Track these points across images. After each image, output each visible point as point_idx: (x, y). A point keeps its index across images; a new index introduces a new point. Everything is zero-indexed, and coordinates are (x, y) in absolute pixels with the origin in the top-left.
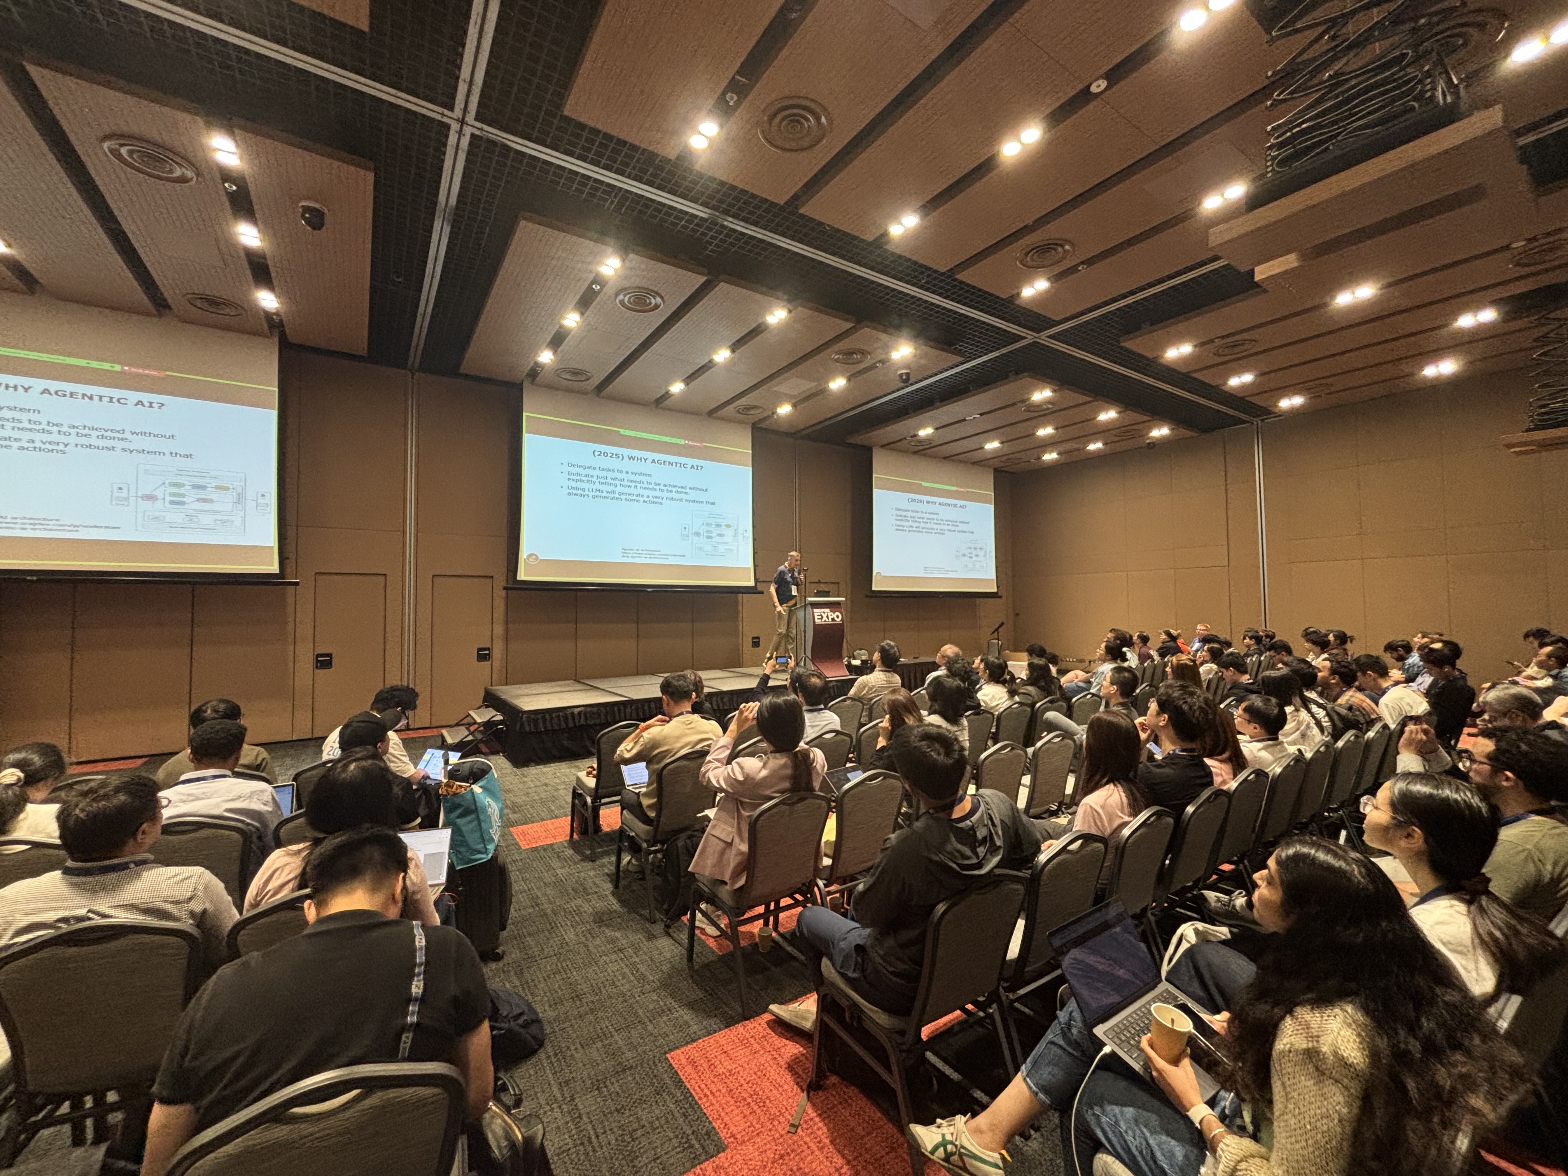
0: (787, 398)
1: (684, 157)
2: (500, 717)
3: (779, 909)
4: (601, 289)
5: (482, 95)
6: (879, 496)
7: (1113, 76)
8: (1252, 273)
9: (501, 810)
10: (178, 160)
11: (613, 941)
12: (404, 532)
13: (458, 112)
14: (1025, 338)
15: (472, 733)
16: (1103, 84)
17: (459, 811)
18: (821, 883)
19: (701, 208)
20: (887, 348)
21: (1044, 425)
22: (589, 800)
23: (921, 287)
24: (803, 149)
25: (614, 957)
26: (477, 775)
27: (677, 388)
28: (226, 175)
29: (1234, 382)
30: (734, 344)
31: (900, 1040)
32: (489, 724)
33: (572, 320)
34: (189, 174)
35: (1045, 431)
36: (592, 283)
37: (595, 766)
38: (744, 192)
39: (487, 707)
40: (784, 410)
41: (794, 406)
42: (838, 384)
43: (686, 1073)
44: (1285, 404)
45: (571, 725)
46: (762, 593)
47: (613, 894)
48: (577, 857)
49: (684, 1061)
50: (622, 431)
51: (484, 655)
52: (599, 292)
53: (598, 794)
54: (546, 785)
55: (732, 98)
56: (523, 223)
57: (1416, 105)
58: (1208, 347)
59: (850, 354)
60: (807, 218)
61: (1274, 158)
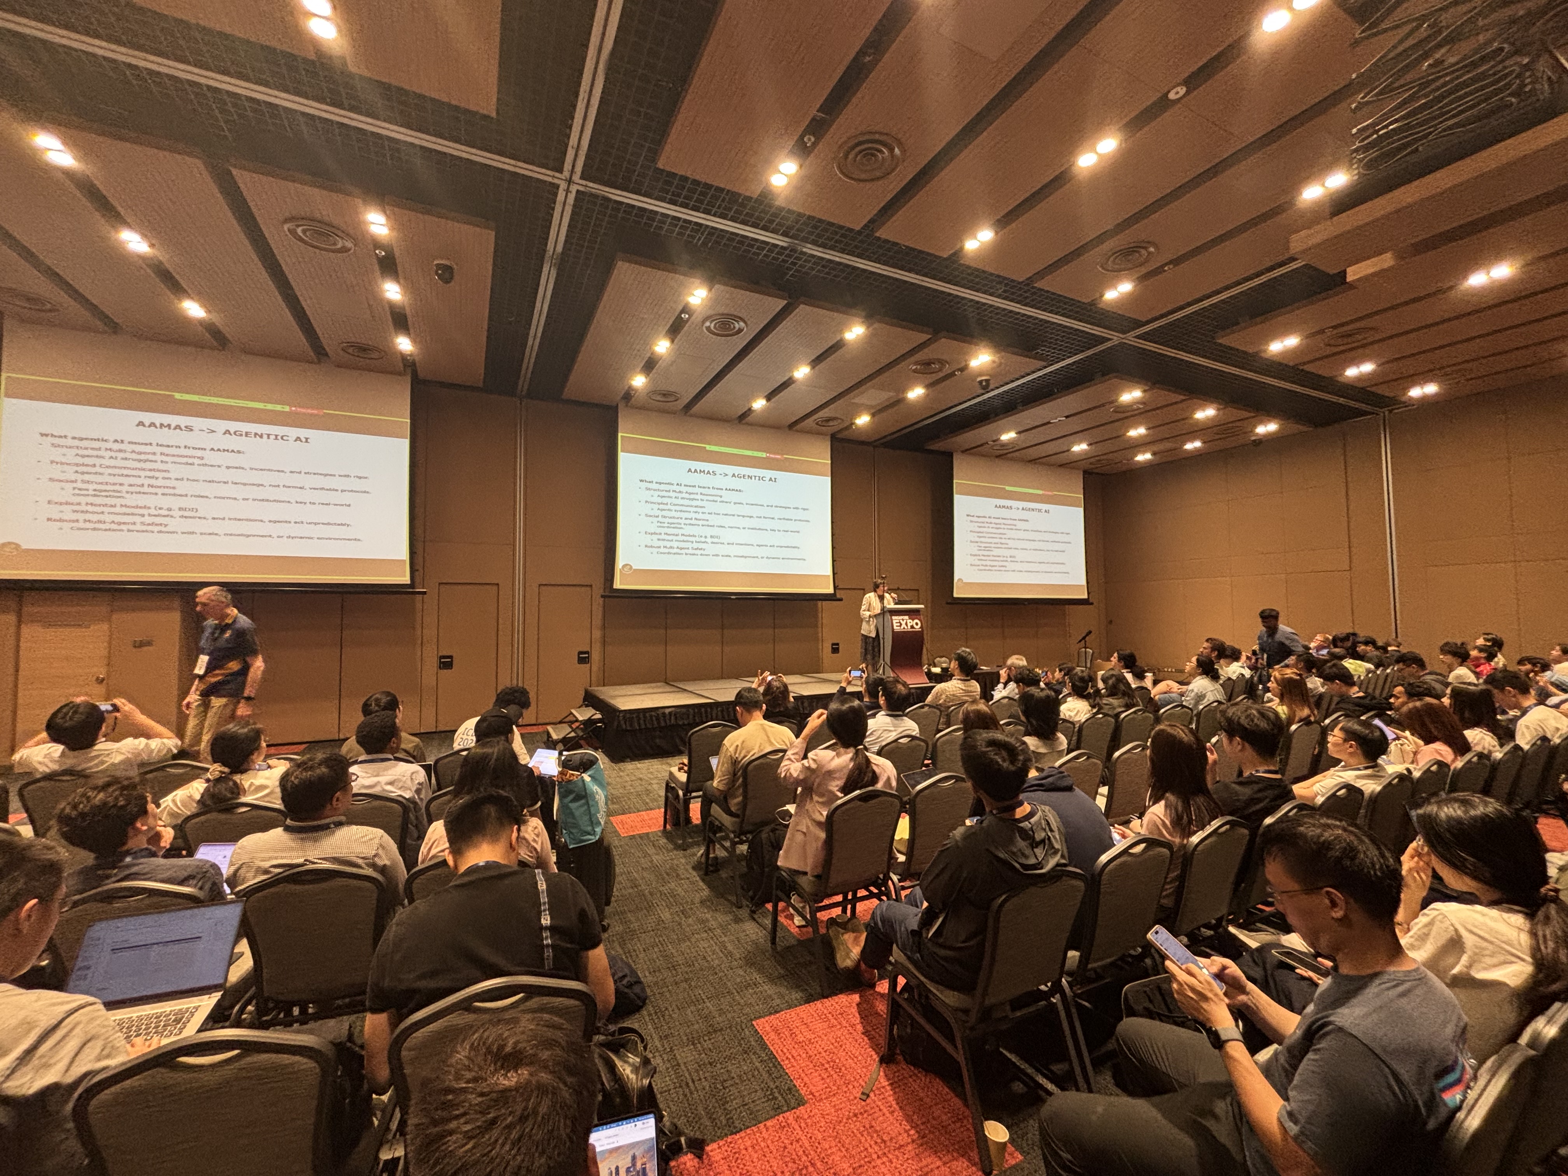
0: (867, 408)
1: (766, 196)
2: (599, 716)
3: (856, 900)
4: (690, 316)
5: (588, 157)
6: (960, 501)
7: (1192, 82)
8: (1344, 273)
9: (606, 797)
10: (340, 234)
11: (703, 922)
12: (514, 546)
13: (566, 173)
14: (1110, 339)
15: (573, 730)
16: (1182, 90)
17: (571, 797)
18: (895, 878)
19: (781, 238)
20: (966, 355)
21: (1135, 426)
22: (681, 793)
23: (999, 296)
24: (878, 179)
25: (705, 935)
26: (587, 765)
27: (759, 404)
28: (376, 244)
29: (1352, 372)
30: (813, 361)
31: (964, 1018)
32: (589, 722)
33: (662, 346)
34: (349, 244)
35: (1137, 432)
36: (682, 311)
37: (686, 761)
38: (820, 221)
39: (587, 706)
40: (863, 420)
41: (873, 415)
42: (916, 393)
43: (770, 1039)
44: (1415, 392)
45: (663, 724)
46: (841, 600)
47: (703, 880)
48: (670, 846)
49: (768, 1028)
50: (708, 447)
51: (584, 658)
52: (688, 320)
53: (688, 788)
54: (641, 779)
55: (809, 139)
56: (620, 263)
57: (1513, 100)
58: (1320, 337)
59: (928, 364)
60: (885, 241)
61: (1359, 161)
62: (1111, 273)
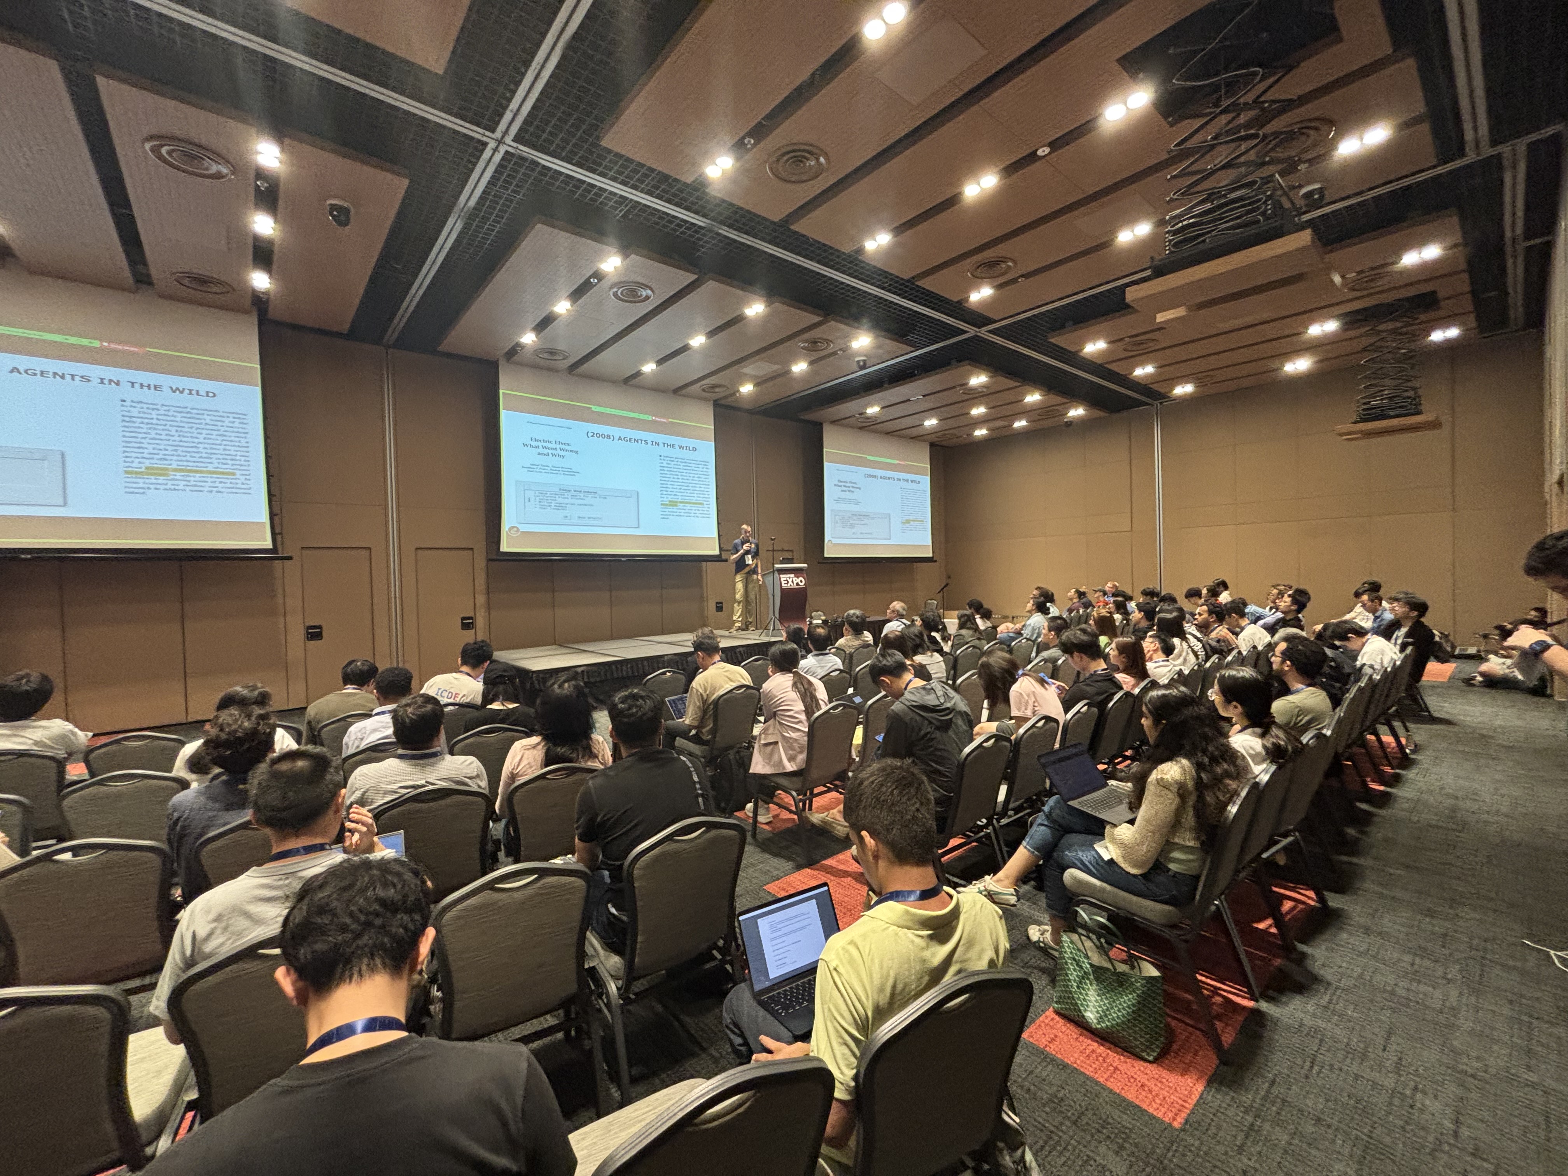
0: (753, 378)
1: (698, 183)
4: (600, 281)
5: (526, 121)
6: (829, 468)
7: (1054, 145)
10: (217, 159)
12: (386, 507)
13: (498, 134)
14: (968, 332)
16: (1047, 150)
19: (703, 219)
20: (847, 337)
21: (977, 405)
24: (804, 181)
27: (649, 368)
28: (260, 174)
29: (1139, 372)
30: (711, 331)
33: (562, 307)
34: (225, 171)
35: (978, 411)
36: (592, 276)
40: (747, 389)
41: (757, 385)
42: (800, 367)
44: (1178, 391)
46: (726, 561)
50: (594, 408)
51: (468, 624)
52: (596, 284)
55: (749, 142)
56: (538, 226)
57: (1261, 218)
58: (1119, 344)
59: (816, 343)
60: (796, 233)
61: (1170, 241)
62: (977, 279)
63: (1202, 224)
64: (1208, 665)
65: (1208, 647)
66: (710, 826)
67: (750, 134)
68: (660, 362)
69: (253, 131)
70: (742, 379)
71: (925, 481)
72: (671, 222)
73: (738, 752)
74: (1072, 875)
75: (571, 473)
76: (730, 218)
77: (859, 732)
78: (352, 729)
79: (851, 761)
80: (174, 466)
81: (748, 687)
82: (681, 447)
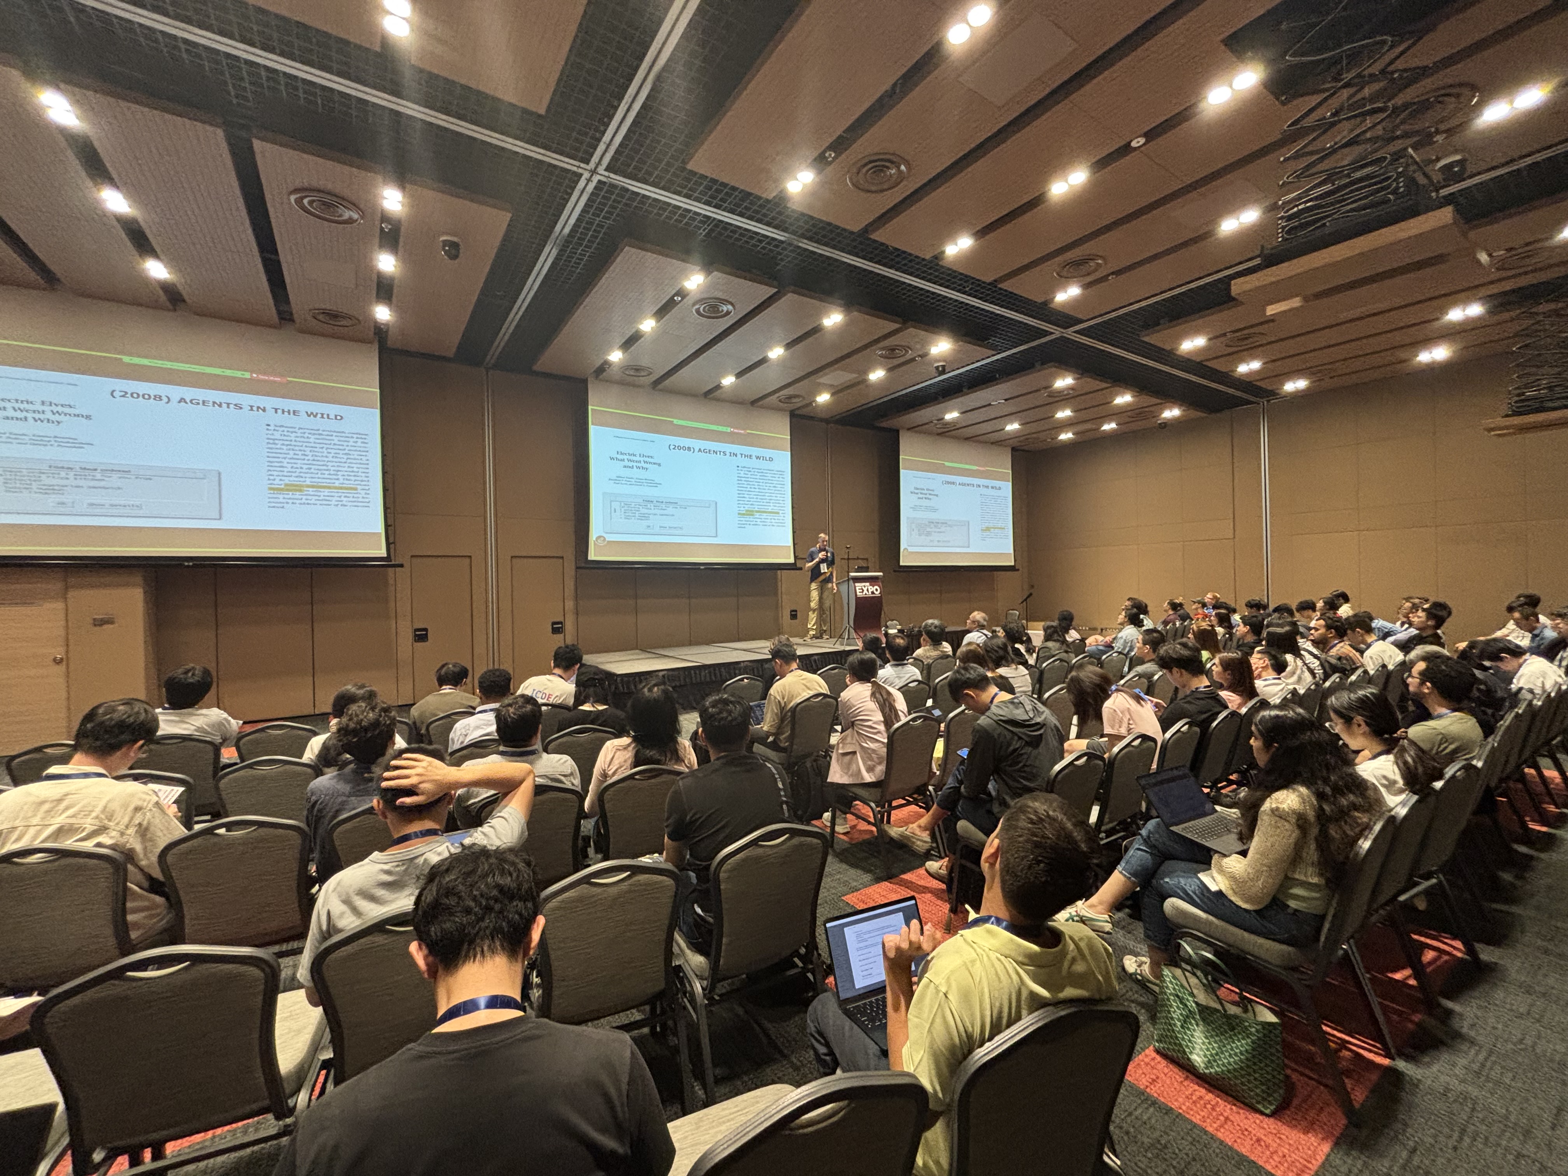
0: (829, 387)
1: (782, 199)
4: (683, 298)
5: (616, 152)
6: (905, 476)
7: (1150, 136)
10: (350, 206)
12: (485, 518)
13: (592, 165)
14: (1053, 333)
16: (1142, 141)
20: (928, 343)
21: (1063, 409)
24: (885, 190)
27: (728, 381)
28: (385, 217)
29: (1243, 369)
30: (789, 343)
33: (648, 325)
34: (355, 216)
35: (1064, 414)
36: (677, 294)
40: (823, 398)
41: (833, 394)
42: (877, 375)
44: (1290, 387)
46: (801, 569)
49: (855, 901)
50: (676, 421)
51: (558, 628)
52: (680, 301)
55: (830, 155)
56: (627, 248)
57: (1392, 197)
58: (1222, 339)
59: (893, 350)
60: (875, 241)
61: (1283, 228)
62: (1064, 279)
63: (1323, 207)
64: (1327, 684)
65: (1326, 665)
66: (794, 833)
67: (830, 148)
68: (739, 375)
69: (380, 178)
70: (818, 389)
71: (1006, 489)
72: (752, 238)
73: (815, 761)
74: (1173, 904)
75: (653, 484)
76: (808, 230)
77: (940, 745)
78: (458, 725)
79: (932, 774)
80: (308, 483)
81: (825, 696)
82: (758, 458)
